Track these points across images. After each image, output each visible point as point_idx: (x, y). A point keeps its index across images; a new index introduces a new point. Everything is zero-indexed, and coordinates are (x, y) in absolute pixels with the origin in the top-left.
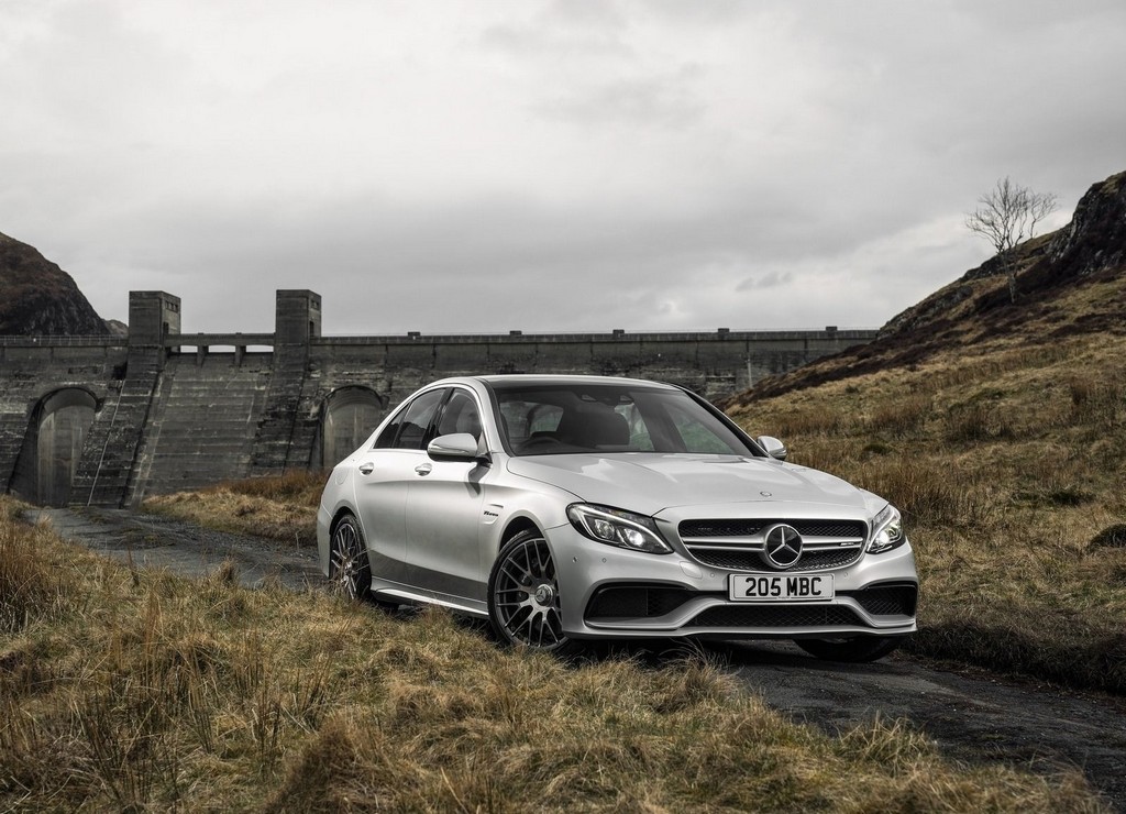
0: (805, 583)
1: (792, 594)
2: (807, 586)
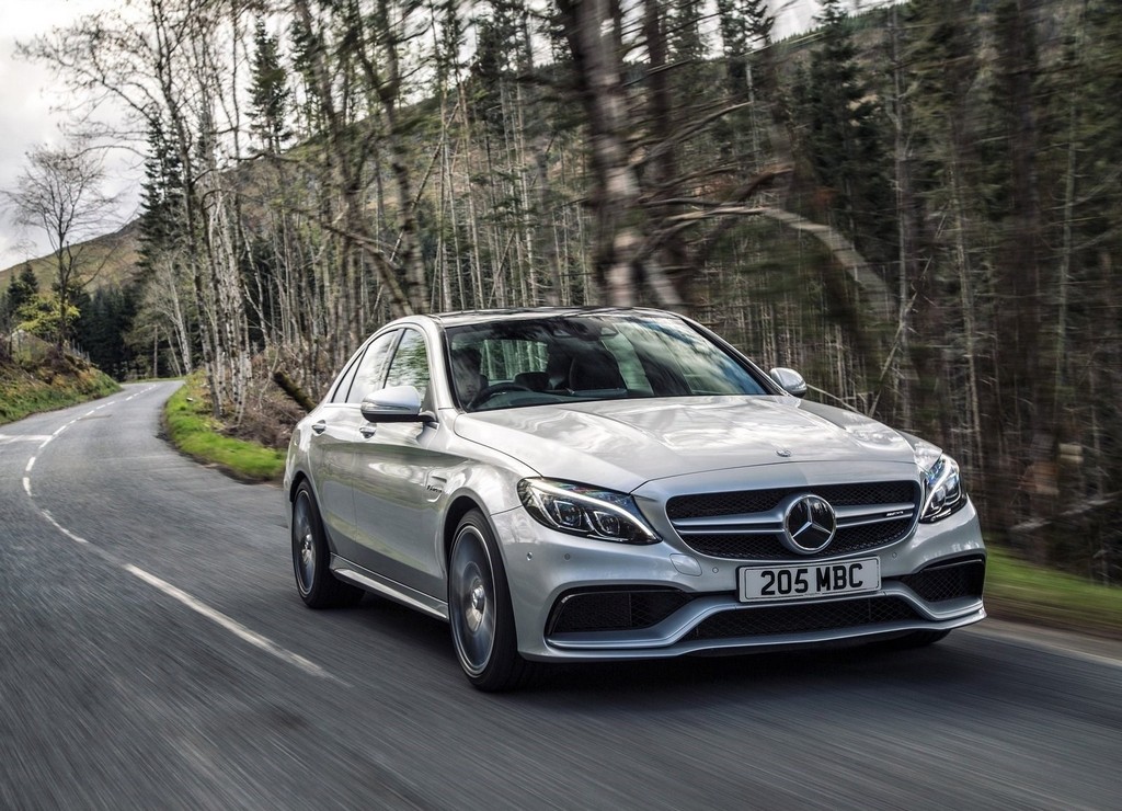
0: (840, 573)
1: (824, 589)
2: (844, 577)
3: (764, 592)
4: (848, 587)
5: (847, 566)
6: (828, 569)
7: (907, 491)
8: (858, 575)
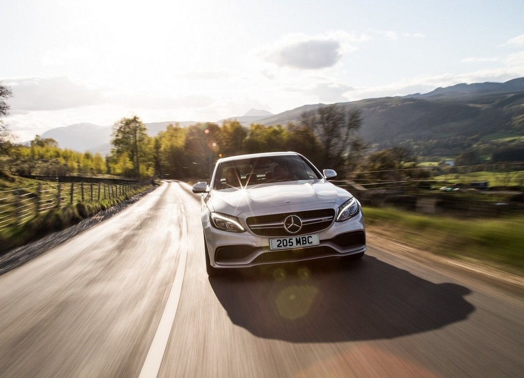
0: (304, 239)
1: (299, 245)
2: (305, 241)
3: (278, 246)
4: (307, 244)
5: (307, 237)
6: (300, 238)
7: (331, 212)
8: (310, 240)
